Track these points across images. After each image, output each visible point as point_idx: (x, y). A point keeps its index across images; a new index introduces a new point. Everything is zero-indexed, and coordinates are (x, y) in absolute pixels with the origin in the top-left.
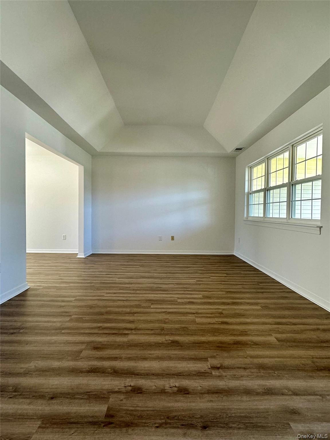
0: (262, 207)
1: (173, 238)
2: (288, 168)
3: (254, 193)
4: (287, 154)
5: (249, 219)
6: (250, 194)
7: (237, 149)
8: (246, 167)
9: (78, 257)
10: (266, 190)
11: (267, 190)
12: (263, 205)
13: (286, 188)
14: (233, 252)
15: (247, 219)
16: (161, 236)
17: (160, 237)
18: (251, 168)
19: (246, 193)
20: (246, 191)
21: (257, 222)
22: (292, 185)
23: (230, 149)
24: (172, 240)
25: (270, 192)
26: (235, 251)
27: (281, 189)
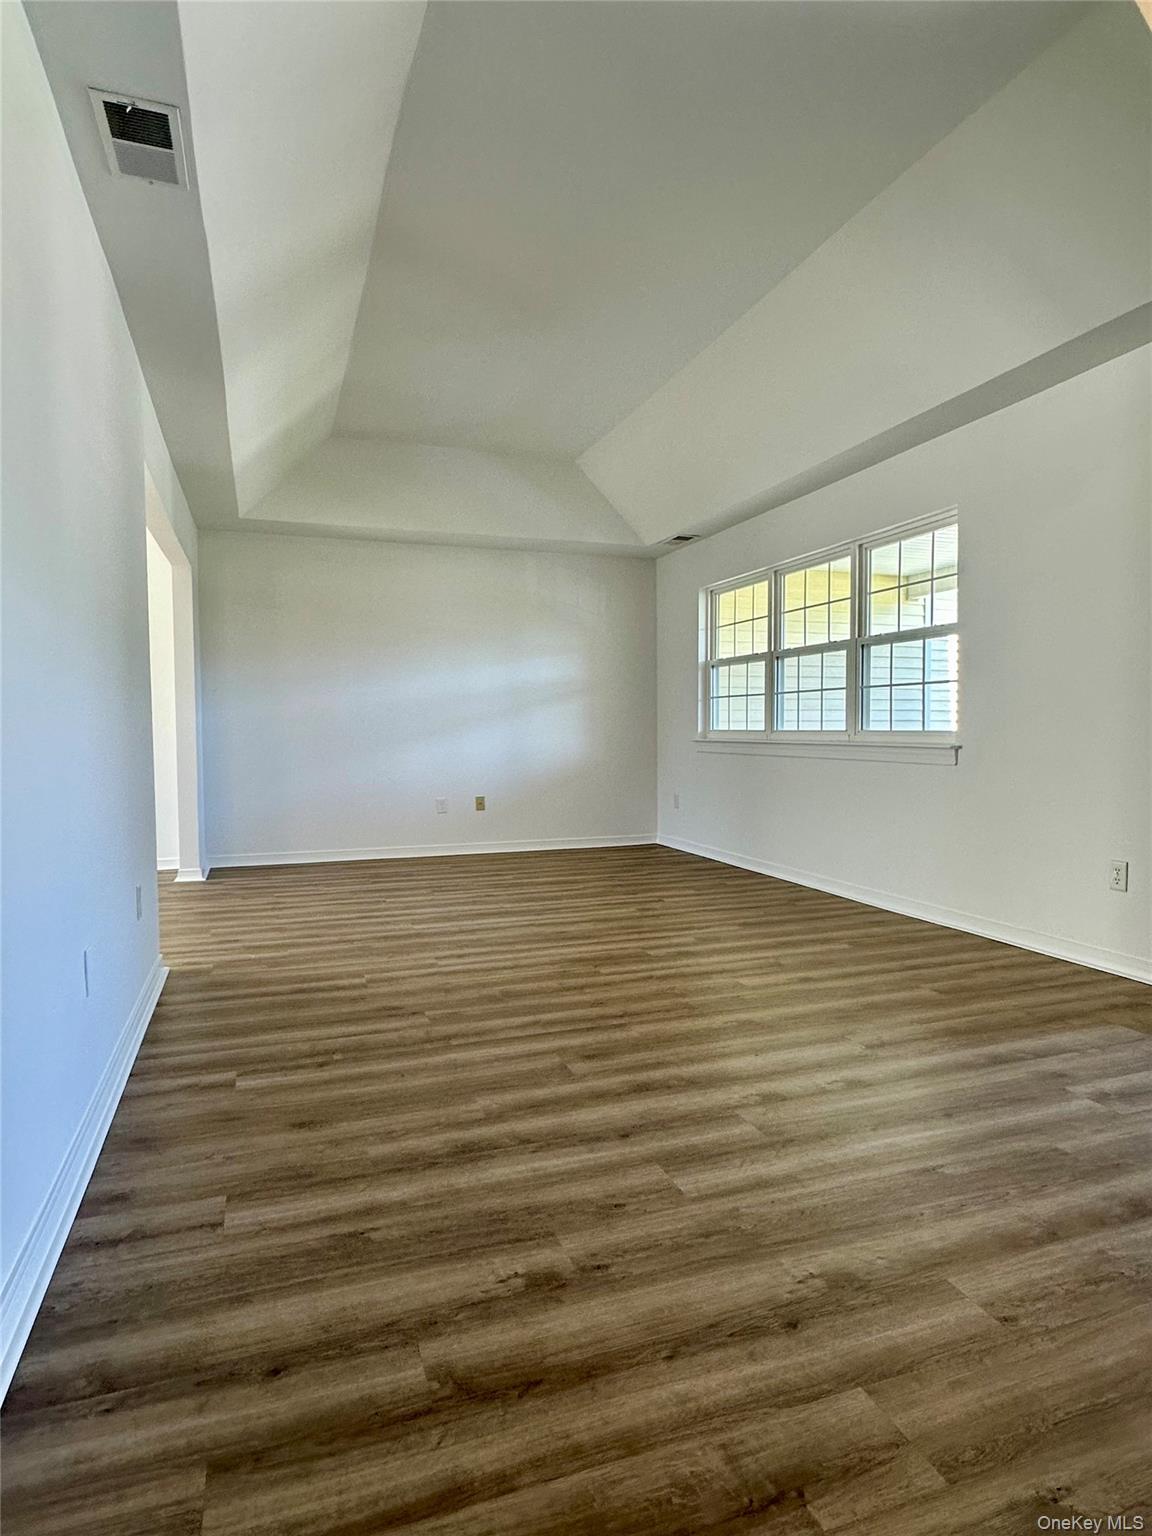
0: (760, 703)
1: (480, 804)
2: (849, 601)
3: (729, 665)
4: (845, 564)
5: (711, 736)
6: (713, 667)
7: (678, 538)
8: (701, 589)
9: (177, 880)
10: (775, 656)
11: (778, 658)
12: (763, 697)
13: (845, 652)
14: (655, 837)
15: (706, 737)
16: (443, 798)
17: (442, 803)
18: (713, 594)
19: (700, 665)
20: (701, 659)
21: (741, 745)
22: (863, 646)
23: (654, 535)
24: (478, 809)
25: (783, 662)
26: (659, 834)
27: (825, 654)
